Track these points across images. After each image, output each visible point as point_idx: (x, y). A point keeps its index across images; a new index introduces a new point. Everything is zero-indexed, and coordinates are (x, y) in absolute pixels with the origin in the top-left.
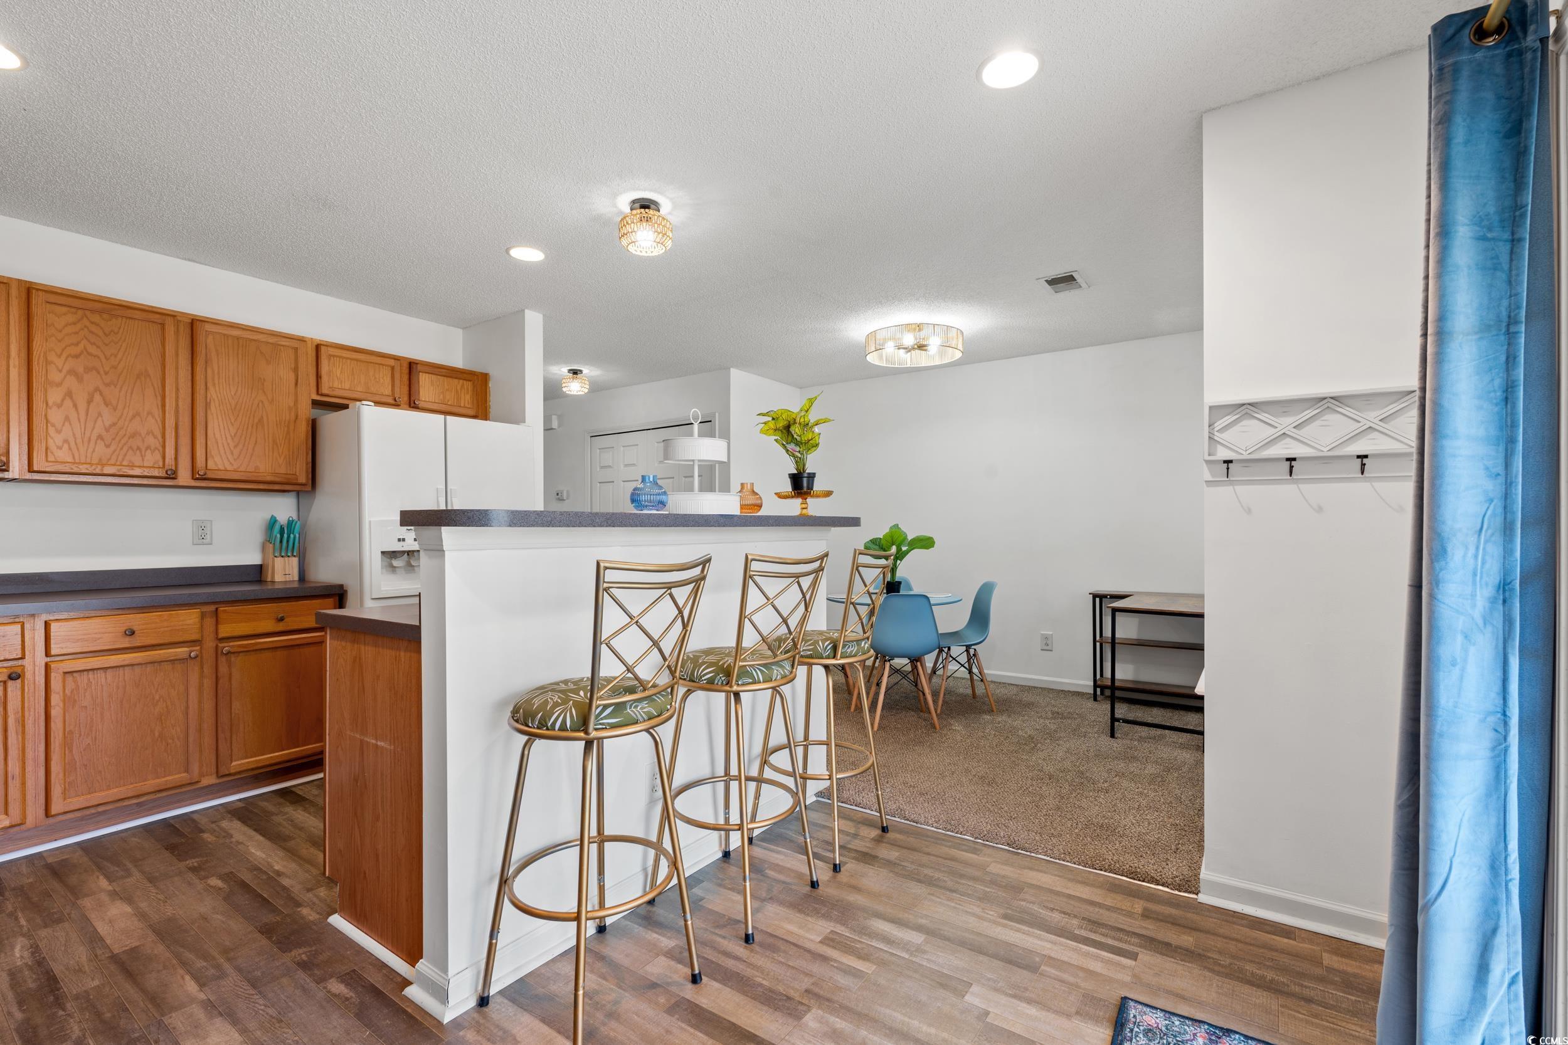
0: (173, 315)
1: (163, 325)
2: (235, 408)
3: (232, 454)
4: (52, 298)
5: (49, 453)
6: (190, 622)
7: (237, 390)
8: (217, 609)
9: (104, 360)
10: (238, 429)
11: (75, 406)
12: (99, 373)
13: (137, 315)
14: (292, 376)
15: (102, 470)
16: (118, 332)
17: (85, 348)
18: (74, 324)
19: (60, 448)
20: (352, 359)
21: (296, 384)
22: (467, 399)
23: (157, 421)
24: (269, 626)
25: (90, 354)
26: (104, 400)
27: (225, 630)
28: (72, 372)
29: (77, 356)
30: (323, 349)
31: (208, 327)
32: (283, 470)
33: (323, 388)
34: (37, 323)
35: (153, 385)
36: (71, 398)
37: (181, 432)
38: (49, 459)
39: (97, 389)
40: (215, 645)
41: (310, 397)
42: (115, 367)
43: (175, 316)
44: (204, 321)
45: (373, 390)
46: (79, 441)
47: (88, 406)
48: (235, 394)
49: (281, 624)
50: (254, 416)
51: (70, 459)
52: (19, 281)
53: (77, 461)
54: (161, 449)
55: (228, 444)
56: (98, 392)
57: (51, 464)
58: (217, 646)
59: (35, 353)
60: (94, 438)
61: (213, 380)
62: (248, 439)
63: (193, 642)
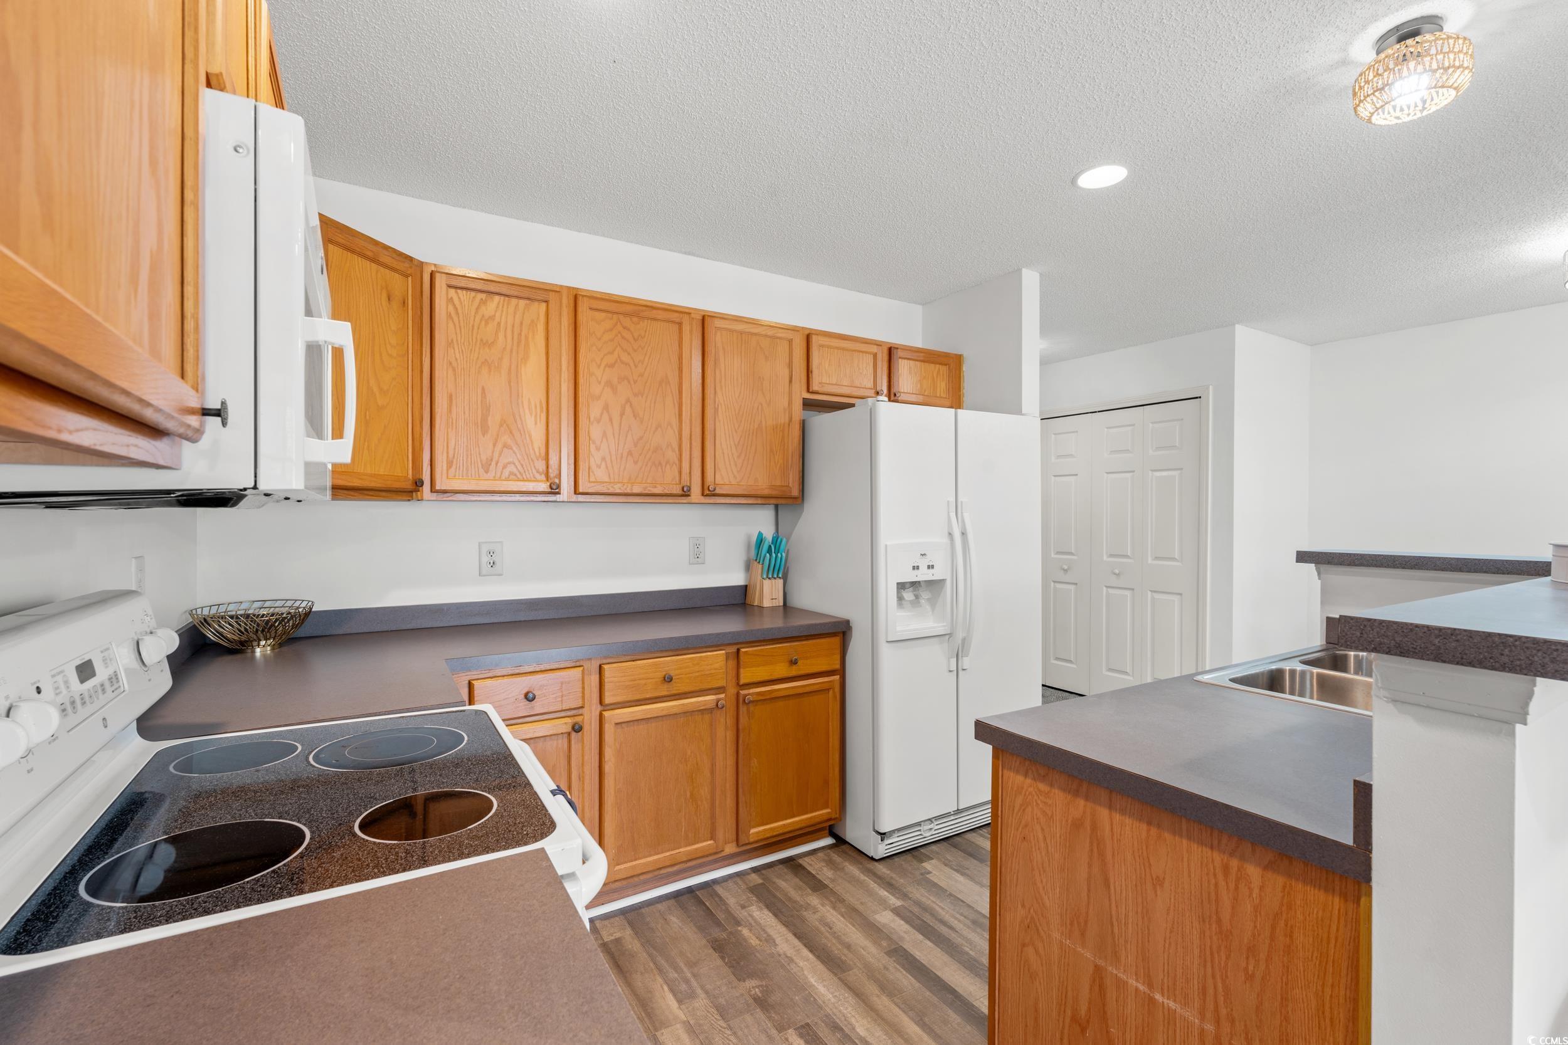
0: (686, 312)
1: (680, 324)
2: (739, 413)
3: (736, 465)
4: (595, 304)
5: (591, 473)
6: (717, 666)
7: (740, 393)
8: (738, 650)
9: (633, 367)
10: (741, 437)
11: (611, 420)
12: (629, 382)
13: (661, 315)
14: (787, 372)
15: (632, 489)
16: (645, 336)
17: (619, 357)
18: (611, 330)
19: (599, 467)
20: (838, 348)
21: (791, 381)
22: (942, 386)
23: (675, 432)
24: (782, 670)
25: (622, 362)
26: (633, 412)
27: (746, 676)
28: (609, 384)
29: (612, 366)
30: (814, 338)
31: (718, 323)
32: (778, 483)
33: (814, 385)
34: (582, 332)
35: (671, 392)
36: (608, 412)
37: (694, 444)
38: (591, 480)
39: (628, 401)
40: (736, 691)
41: (801, 395)
42: (641, 375)
43: (690, 313)
44: (714, 316)
45: (857, 383)
46: (614, 458)
47: (621, 419)
48: (739, 397)
49: (794, 667)
50: (754, 422)
51: (607, 480)
52: (569, 288)
53: (612, 481)
54: (677, 462)
55: (733, 455)
56: (629, 403)
57: (593, 484)
58: (738, 694)
59: (581, 365)
60: (625, 454)
61: (721, 382)
62: (749, 448)
63: (720, 690)
